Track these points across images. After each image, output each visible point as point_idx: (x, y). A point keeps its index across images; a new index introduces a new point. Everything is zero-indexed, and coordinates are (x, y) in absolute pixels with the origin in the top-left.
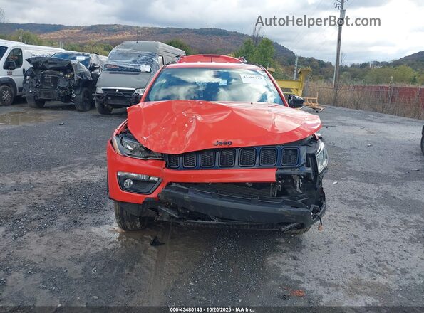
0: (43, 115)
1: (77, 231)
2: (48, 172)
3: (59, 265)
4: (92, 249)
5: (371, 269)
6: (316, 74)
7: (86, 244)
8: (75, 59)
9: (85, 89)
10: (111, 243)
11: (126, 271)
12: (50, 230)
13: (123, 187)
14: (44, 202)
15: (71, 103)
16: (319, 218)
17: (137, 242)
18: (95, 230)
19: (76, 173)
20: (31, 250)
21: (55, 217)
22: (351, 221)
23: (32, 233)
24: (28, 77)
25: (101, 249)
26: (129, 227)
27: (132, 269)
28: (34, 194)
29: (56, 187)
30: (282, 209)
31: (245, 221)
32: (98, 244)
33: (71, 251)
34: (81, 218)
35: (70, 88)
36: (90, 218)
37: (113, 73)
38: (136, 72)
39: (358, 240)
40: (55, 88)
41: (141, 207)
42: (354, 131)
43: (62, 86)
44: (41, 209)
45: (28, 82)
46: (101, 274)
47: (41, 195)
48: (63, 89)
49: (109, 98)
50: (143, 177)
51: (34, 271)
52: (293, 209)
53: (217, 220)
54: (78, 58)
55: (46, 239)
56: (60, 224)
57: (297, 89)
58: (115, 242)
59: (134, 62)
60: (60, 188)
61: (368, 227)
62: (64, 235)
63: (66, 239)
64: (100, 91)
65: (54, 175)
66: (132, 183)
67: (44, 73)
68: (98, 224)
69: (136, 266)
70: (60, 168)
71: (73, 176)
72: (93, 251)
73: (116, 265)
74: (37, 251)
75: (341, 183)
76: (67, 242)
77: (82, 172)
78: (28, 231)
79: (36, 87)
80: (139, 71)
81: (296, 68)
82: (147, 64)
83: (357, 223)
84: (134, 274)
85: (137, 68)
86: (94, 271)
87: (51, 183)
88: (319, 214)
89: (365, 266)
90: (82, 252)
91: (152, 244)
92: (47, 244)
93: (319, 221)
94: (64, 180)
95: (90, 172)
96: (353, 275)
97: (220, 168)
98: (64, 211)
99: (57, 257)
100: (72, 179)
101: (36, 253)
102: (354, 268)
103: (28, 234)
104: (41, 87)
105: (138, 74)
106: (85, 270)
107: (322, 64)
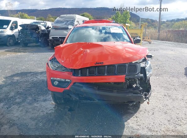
0: (27, 49)
1: (35, 104)
2: (25, 76)
3: (25, 122)
4: (41, 113)
5: (174, 122)
6: (150, 26)
7: (39, 111)
8: (40, 24)
9: (45, 37)
10: (50, 110)
11: (56, 124)
12: (23, 104)
13: (54, 85)
14: (22, 90)
15: (39, 44)
16: (148, 98)
17: (62, 109)
18: (44, 104)
19: (38, 76)
20: (14, 114)
21: (26, 98)
22: (165, 97)
23: (15, 106)
24: (20, 33)
25: (45, 113)
26: (59, 102)
27: (58, 123)
28: (18, 87)
29: (28, 83)
30: (129, 95)
31: (111, 101)
32: (44, 111)
33: (31, 114)
34: (38, 98)
35: (38, 37)
36: (42, 98)
37: (56, 30)
38: (67, 29)
39: (168, 107)
40: (32, 37)
41: (62, 94)
42: (168, 52)
43: (35, 36)
44: (20, 94)
45: (20, 35)
46: (44, 126)
47: (21, 87)
48: (35, 38)
49: (55, 41)
50: (63, 80)
51: (14, 124)
52: (134, 95)
53: (97, 100)
54: (41, 24)
55: (21, 109)
56: (28, 101)
57: (141, 33)
58: (52, 110)
59: (66, 24)
60: (30, 83)
61: (173, 100)
62: (29, 107)
63: (30, 108)
64: (51, 38)
65: (28, 78)
66: (58, 83)
67: (27, 31)
68: (45, 100)
69: (60, 122)
70: (31, 74)
71: (36, 78)
72: (42, 114)
73: (51, 121)
74: (16, 115)
75: (160, 78)
76: (30, 110)
77: (41, 76)
78: (13, 105)
79: (24, 38)
80: (68, 28)
81: (140, 23)
82: (71, 25)
83: (168, 98)
84: (59, 126)
85: (67, 27)
86: (41, 125)
87: (26, 82)
88: (148, 96)
89: (171, 121)
90: (36, 115)
91: (69, 111)
92: (21, 111)
93: (148, 100)
94: (33, 80)
95: (44, 75)
96: (165, 126)
97: (98, 75)
98: (31, 95)
99: (25, 118)
100: (36, 79)
101: (15, 116)
102: (166, 122)
103: (13, 106)
104: (26, 37)
105: (67, 30)
106: (37, 124)
107: (153, 21)
